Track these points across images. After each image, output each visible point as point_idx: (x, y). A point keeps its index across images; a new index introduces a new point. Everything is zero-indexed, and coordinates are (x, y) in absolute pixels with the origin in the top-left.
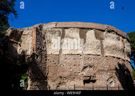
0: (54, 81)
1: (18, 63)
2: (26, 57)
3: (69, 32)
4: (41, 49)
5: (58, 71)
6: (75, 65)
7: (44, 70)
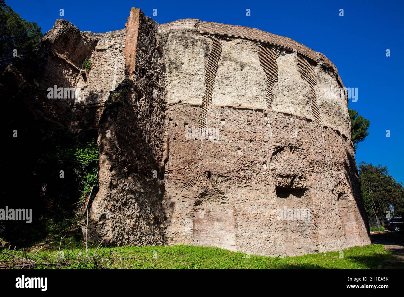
0: (186, 185)
1: (73, 127)
2: (99, 110)
3: (233, 48)
4: (149, 78)
5: (200, 153)
6: (251, 141)
7: (157, 146)
